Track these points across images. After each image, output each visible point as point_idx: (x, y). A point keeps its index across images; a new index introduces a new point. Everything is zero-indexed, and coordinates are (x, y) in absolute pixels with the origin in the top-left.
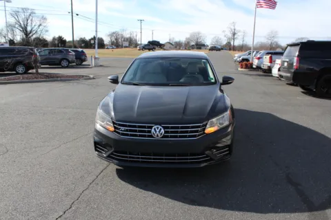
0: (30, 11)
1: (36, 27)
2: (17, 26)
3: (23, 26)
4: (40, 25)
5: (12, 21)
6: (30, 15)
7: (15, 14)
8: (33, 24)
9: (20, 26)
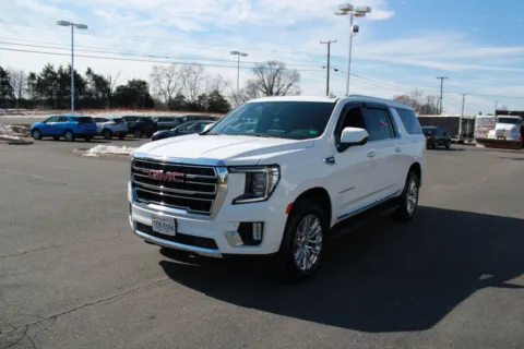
0: (277, 67)
1: (285, 86)
2: (260, 86)
3: (267, 85)
4: (290, 85)
5: (255, 78)
6: (278, 70)
7: (260, 69)
8: (282, 83)
9: (264, 85)
